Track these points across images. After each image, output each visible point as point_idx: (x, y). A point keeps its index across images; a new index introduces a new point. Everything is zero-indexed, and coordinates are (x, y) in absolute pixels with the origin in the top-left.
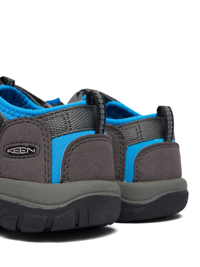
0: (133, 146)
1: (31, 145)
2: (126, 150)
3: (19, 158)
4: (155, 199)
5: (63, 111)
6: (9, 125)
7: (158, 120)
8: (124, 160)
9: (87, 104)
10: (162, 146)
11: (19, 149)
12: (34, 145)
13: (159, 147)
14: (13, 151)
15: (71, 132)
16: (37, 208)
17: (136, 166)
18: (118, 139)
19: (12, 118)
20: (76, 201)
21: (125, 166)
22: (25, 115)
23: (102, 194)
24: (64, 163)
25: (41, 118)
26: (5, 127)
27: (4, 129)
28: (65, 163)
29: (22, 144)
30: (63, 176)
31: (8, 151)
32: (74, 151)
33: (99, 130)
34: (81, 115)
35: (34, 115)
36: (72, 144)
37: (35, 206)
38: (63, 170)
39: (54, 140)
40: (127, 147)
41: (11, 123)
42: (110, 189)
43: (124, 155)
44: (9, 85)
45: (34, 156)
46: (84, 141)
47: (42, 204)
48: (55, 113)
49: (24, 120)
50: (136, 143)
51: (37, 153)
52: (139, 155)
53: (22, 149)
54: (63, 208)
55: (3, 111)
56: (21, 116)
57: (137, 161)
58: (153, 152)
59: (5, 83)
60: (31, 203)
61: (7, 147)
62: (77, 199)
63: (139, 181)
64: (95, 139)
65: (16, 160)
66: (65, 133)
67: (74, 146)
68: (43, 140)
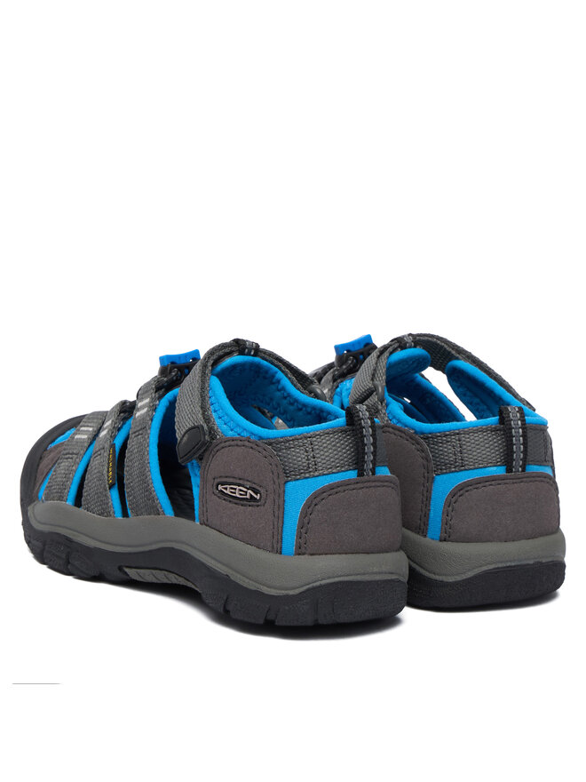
0: (445, 476)
1: (254, 486)
2: (433, 482)
3: (236, 504)
4: (470, 574)
5: (306, 438)
6: (223, 445)
7: (500, 430)
8: (429, 499)
9: (347, 425)
10: (500, 482)
11: (235, 489)
12: (259, 488)
13: (493, 483)
14: (226, 489)
15: (316, 474)
16: (255, 589)
17: (446, 513)
18: (420, 460)
19: (230, 434)
20: (314, 588)
21: (429, 510)
22: (248, 435)
23: (359, 578)
24: (301, 526)
25: (270, 444)
26: (218, 448)
27: (215, 450)
28: (303, 526)
29: (241, 482)
30: (299, 547)
31: (220, 487)
32: (318, 507)
33: (363, 470)
34: (334, 446)
35: (261, 438)
36: (315, 496)
37: (252, 586)
38: (299, 536)
39: (289, 483)
40: (433, 478)
41: (227, 443)
42: (375, 570)
43: (429, 491)
44: (249, 354)
45: (258, 506)
46: (335, 490)
47: (263, 585)
48: (293, 440)
49: (247, 443)
50: (453, 472)
51: (263, 501)
52: (453, 494)
53: (241, 490)
54: (293, 596)
55: (220, 418)
56: (242, 434)
57: (448, 504)
58: (480, 490)
59: (242, 353)
60: (247, 581)
61: (219, 480)
62: (315, 584)
63: (449, 541)
64: (356, 486)
65: (231, 505)
66: (307, 475)
67: (318, 499)
68: (272, 482)
